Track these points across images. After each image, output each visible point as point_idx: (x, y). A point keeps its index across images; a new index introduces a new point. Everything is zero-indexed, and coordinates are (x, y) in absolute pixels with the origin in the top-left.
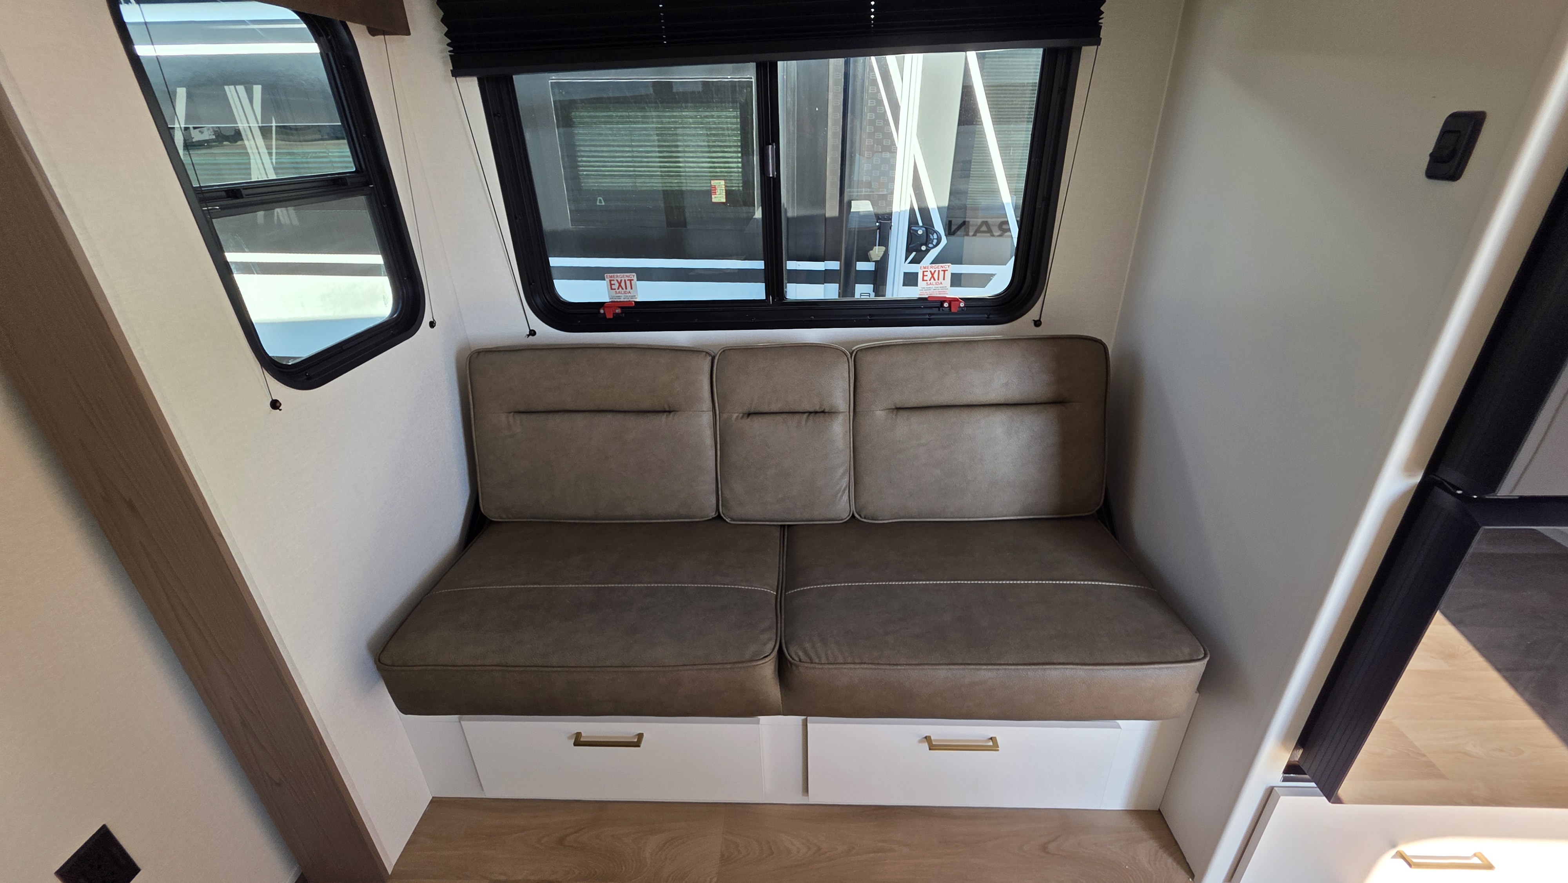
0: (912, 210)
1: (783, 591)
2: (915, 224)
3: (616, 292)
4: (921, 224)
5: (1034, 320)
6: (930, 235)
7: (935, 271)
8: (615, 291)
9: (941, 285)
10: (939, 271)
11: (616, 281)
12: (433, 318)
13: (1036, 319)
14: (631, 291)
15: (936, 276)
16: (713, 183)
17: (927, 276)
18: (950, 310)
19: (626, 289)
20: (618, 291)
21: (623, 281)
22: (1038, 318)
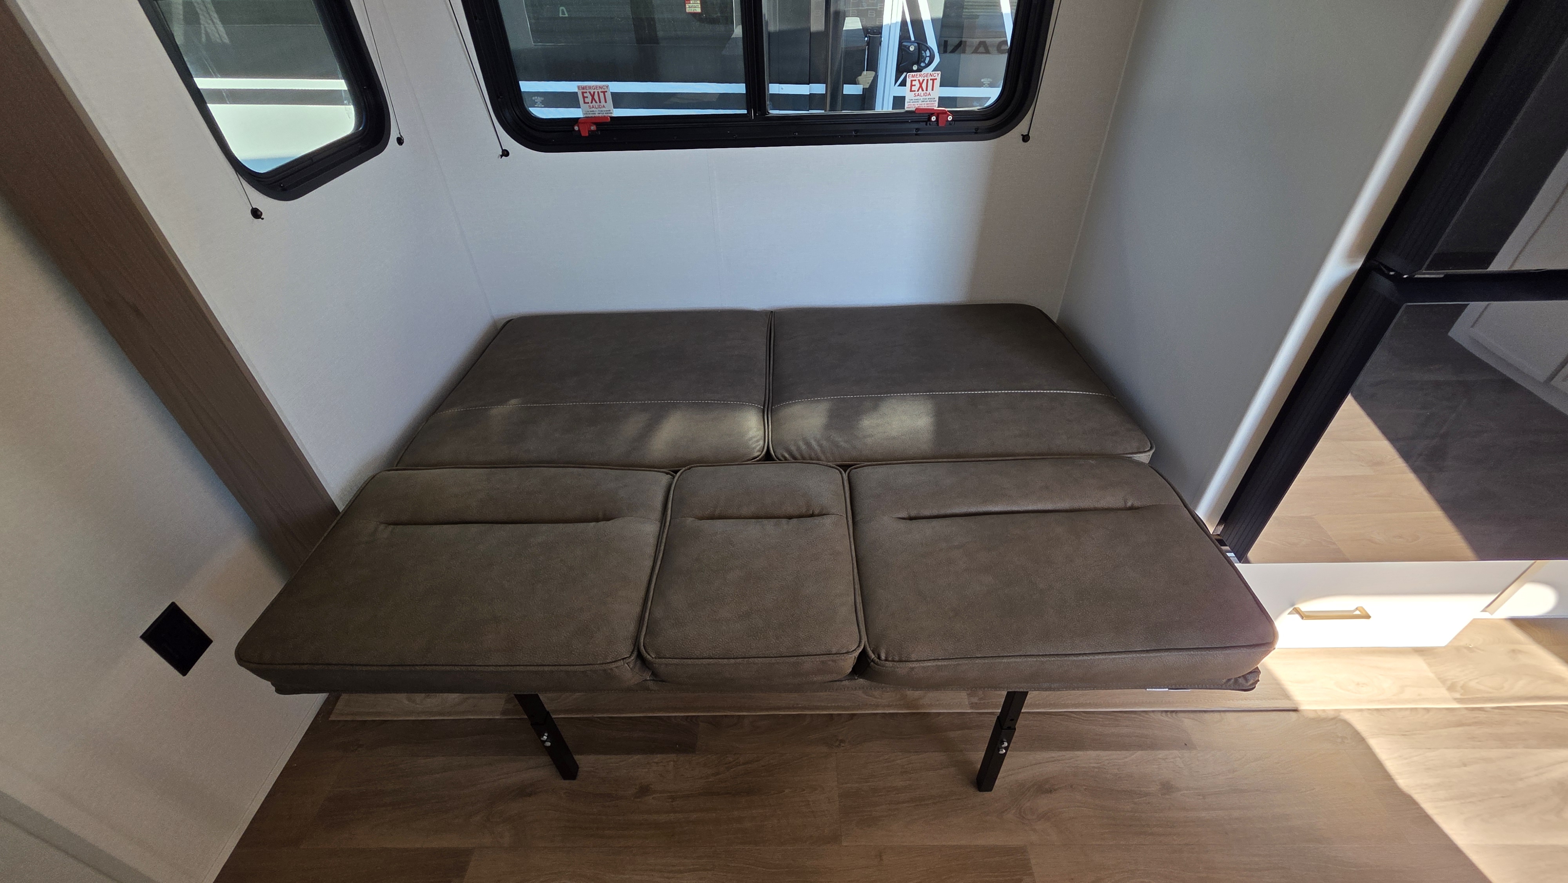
0: (904, 23)
1: (770, 406)
2: (908, 39)
3: (589, 106)
4: (913, 39)
5: (1022, 135)
6: (923, 52)
7: (924, 80)
8: (588, 104)
9: (929, 97)
10: (927, 80)
11: (588, 93)
12: (400, 133)
13: (1024, 134)
14: (605, 105)
15: (924, 86)
17: (915, 85)
18: (938, 124)
19: (600, 102)
20: (591, 105)
21: (596, 93)
22: (1027, 134)
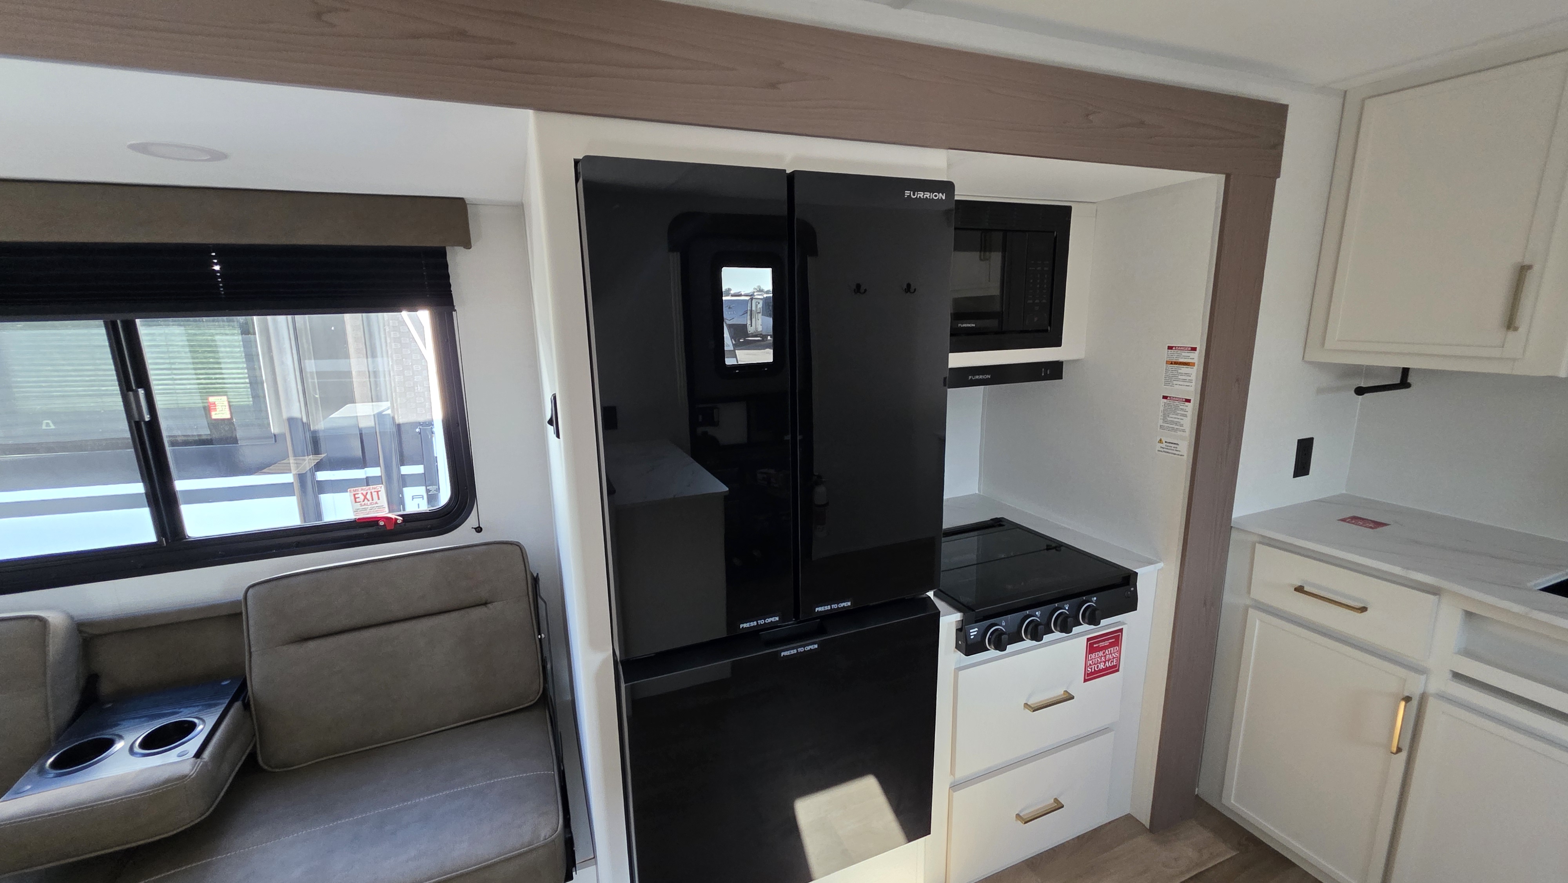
16: (212, 399)
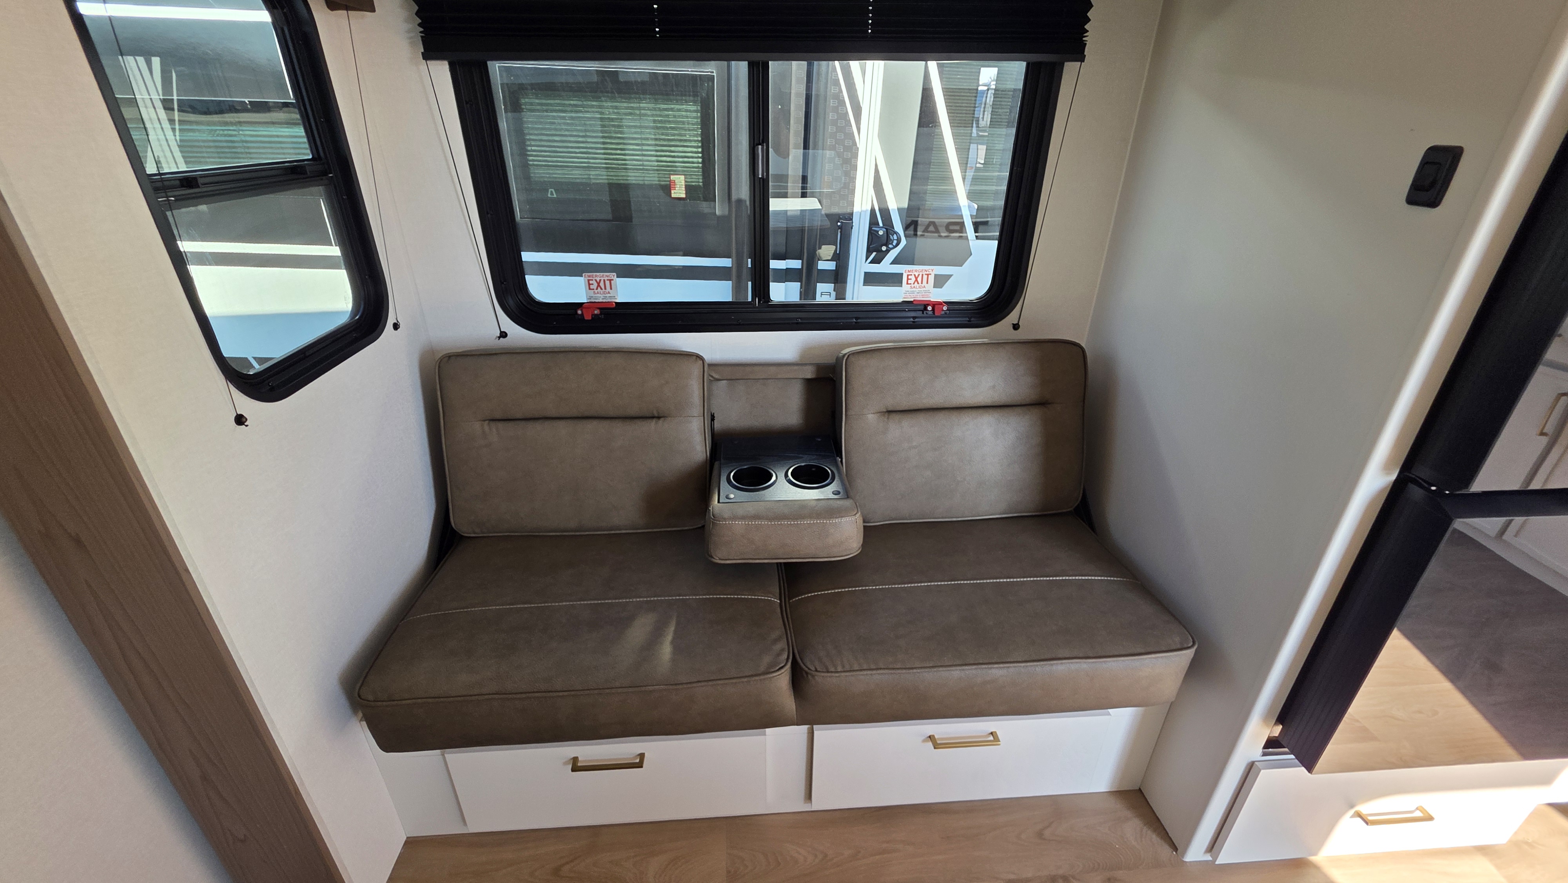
0: (873, 211)
1: (787, 599)
2: (875, 225)
3: (594, 292)
4: (881, 224)
5: (1013, 324)
6: (891, 236)
7: (919, 275)
8: (593, 291)
9: (924, 289)
10: (923, 275)
11: (594, 281)
12: (397, 319)
13: (1015, 323)
14: (610, 291)
15: (919, 279)
16: (672, 177)
17: (911, 279)
18: (934, 313)
19: (605, 289)
20: (596, 291)
21: (602, 282)
22: (1017, 322)
